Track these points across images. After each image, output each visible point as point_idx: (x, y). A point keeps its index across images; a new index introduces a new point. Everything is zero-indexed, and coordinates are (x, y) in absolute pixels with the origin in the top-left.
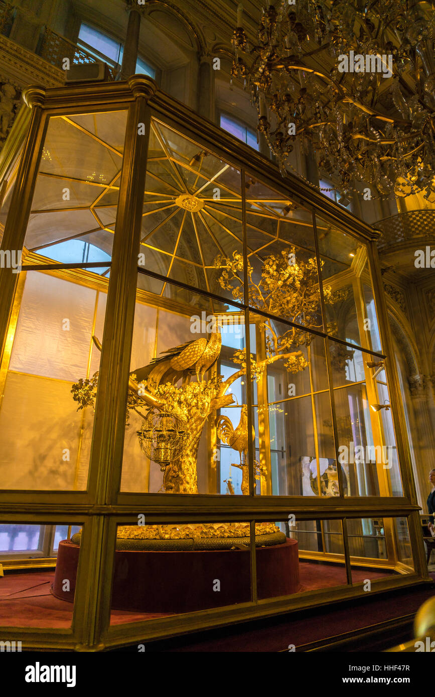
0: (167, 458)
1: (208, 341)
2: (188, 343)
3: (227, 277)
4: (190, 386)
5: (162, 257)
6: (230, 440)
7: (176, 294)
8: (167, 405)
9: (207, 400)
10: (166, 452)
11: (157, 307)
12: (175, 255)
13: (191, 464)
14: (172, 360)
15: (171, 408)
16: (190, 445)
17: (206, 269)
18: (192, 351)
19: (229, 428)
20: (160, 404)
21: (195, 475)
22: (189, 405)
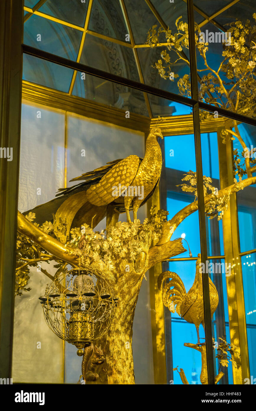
0: (85, 336)
1: (141, 160)
2: (111, 163)
3: (167, 60)
4: (117, 228)
5: (70, 35)
6: (181, 307)
7: (94, 92)
8: (82, 258)
9: (144, 249)
10: (84, 327)
11: (64, 111)
12: (88, 29)
13: (123, 344)
14: (89, 191)
15: (88, 261)
16: (120, 316)
17: (136, 49)
18: (118, 176)
19: (179, 291)
20: (72, 255)
21: (130, 361)
22: (116, 256)
